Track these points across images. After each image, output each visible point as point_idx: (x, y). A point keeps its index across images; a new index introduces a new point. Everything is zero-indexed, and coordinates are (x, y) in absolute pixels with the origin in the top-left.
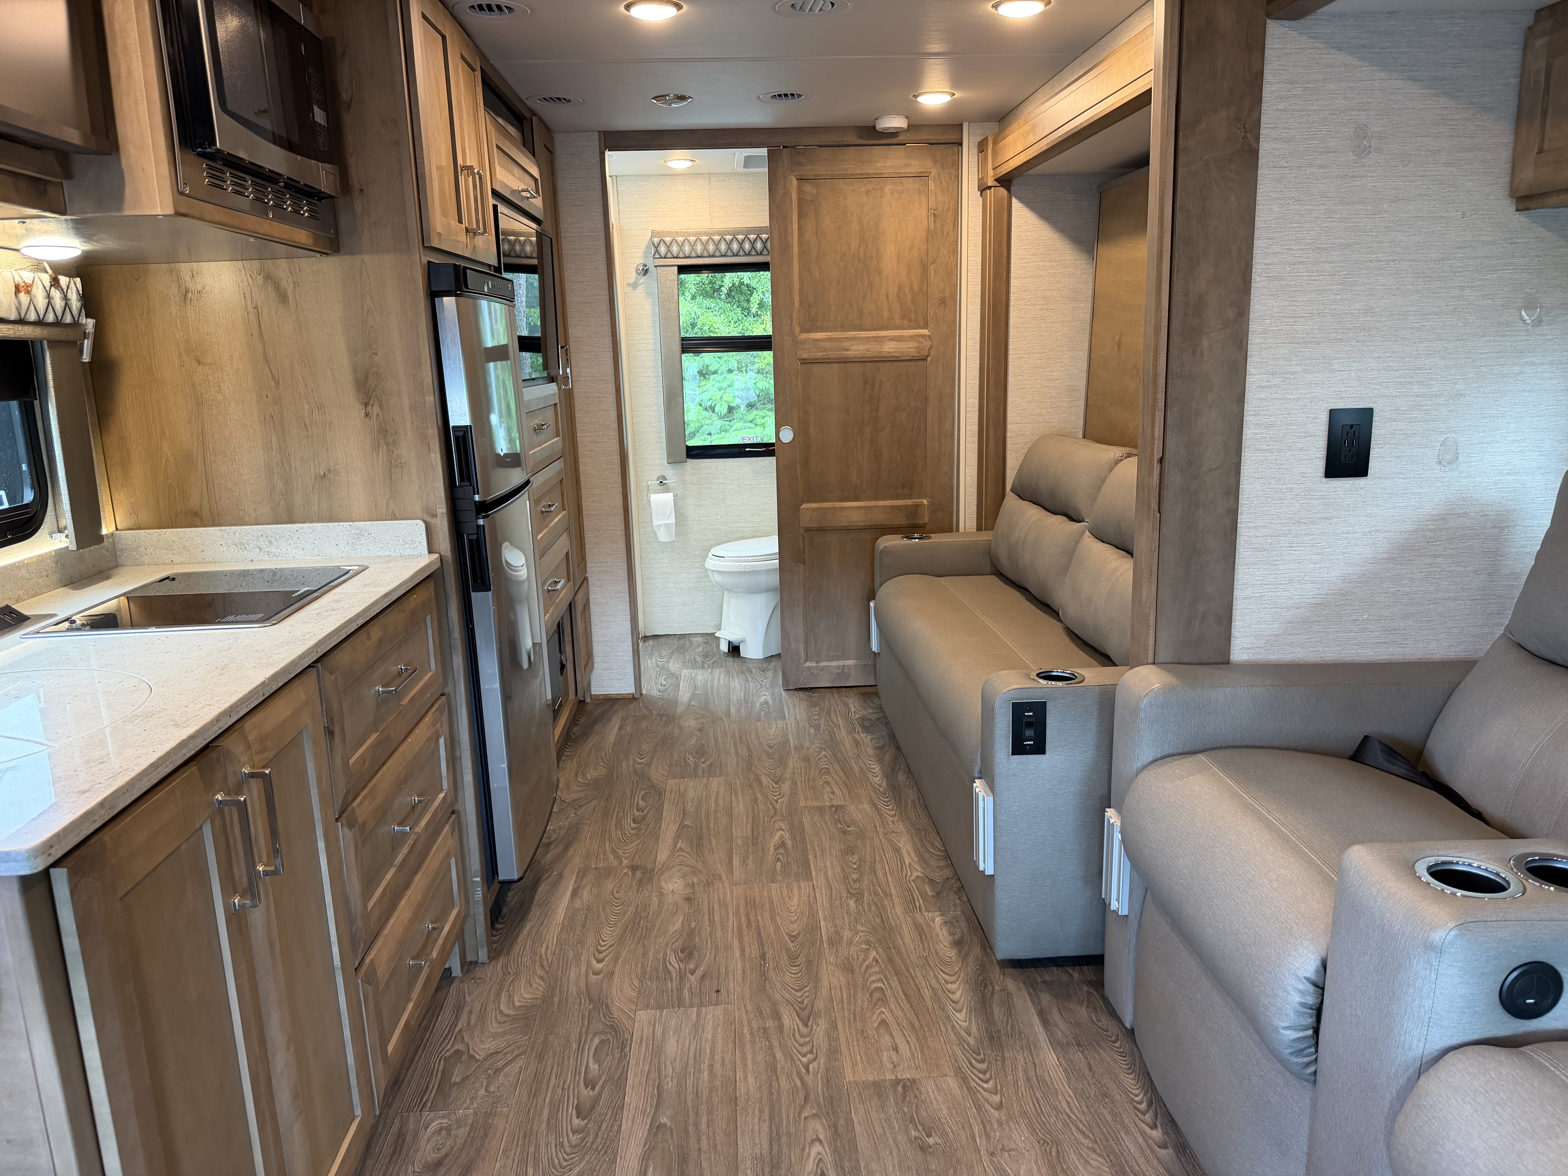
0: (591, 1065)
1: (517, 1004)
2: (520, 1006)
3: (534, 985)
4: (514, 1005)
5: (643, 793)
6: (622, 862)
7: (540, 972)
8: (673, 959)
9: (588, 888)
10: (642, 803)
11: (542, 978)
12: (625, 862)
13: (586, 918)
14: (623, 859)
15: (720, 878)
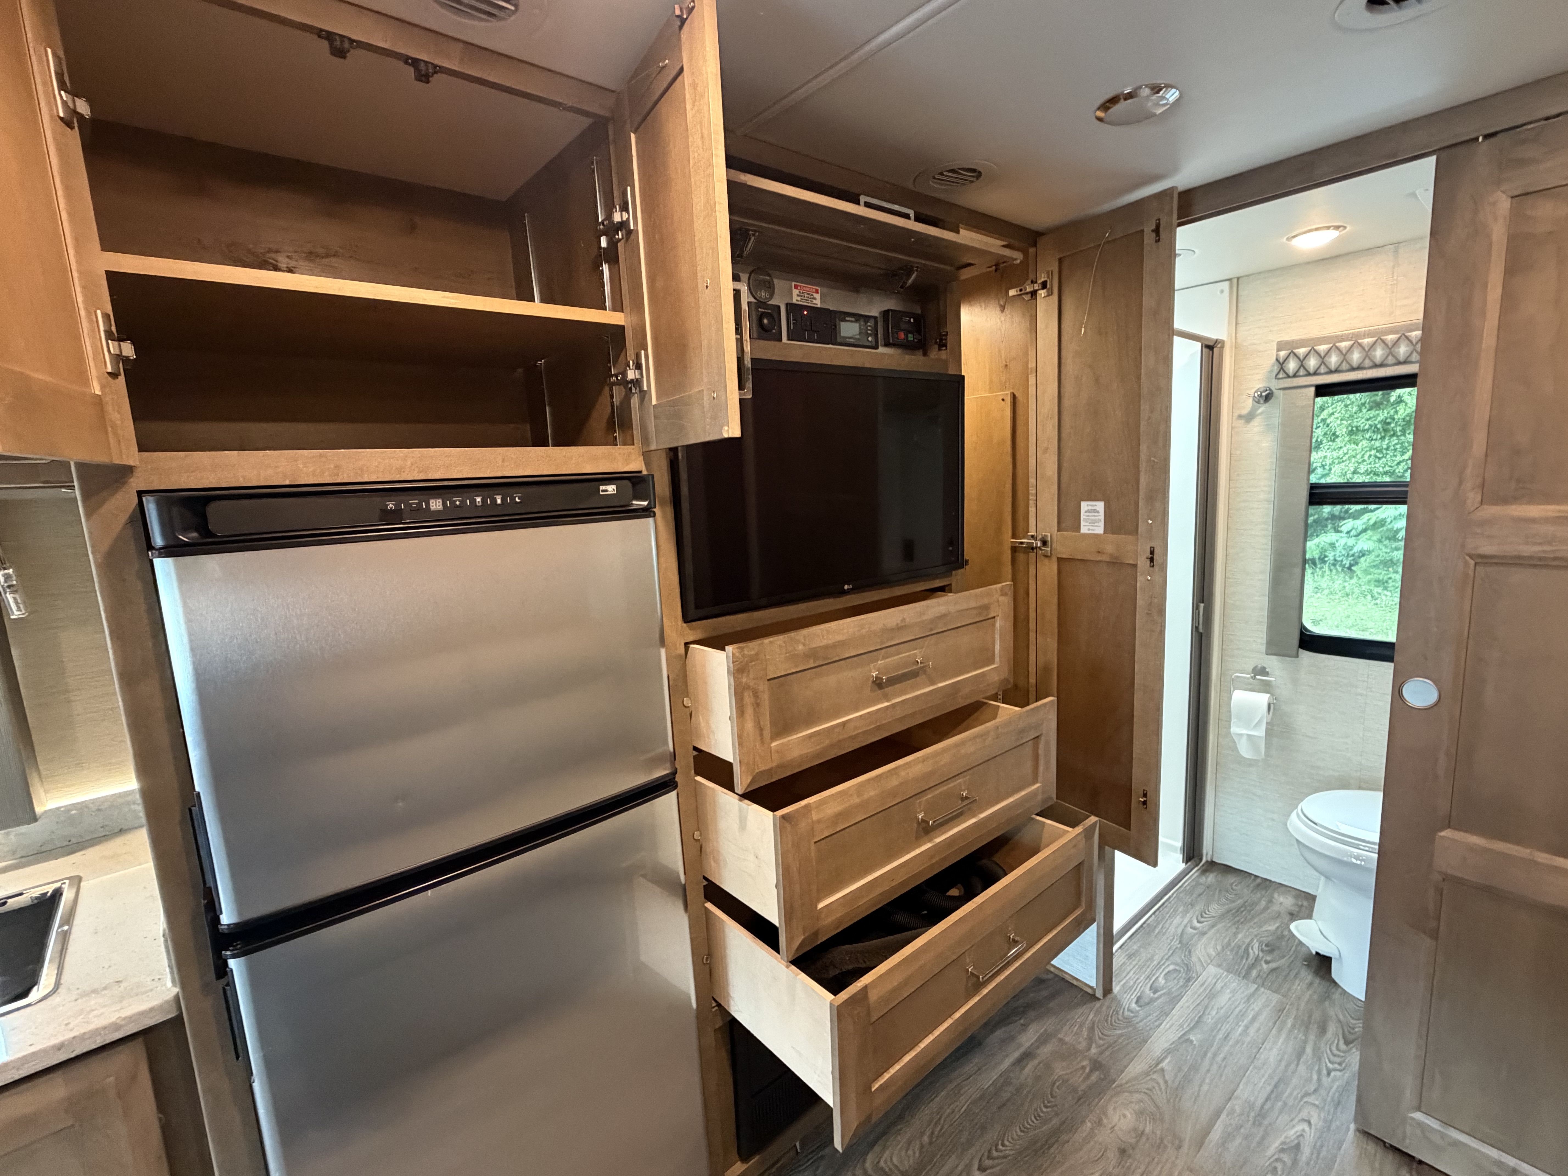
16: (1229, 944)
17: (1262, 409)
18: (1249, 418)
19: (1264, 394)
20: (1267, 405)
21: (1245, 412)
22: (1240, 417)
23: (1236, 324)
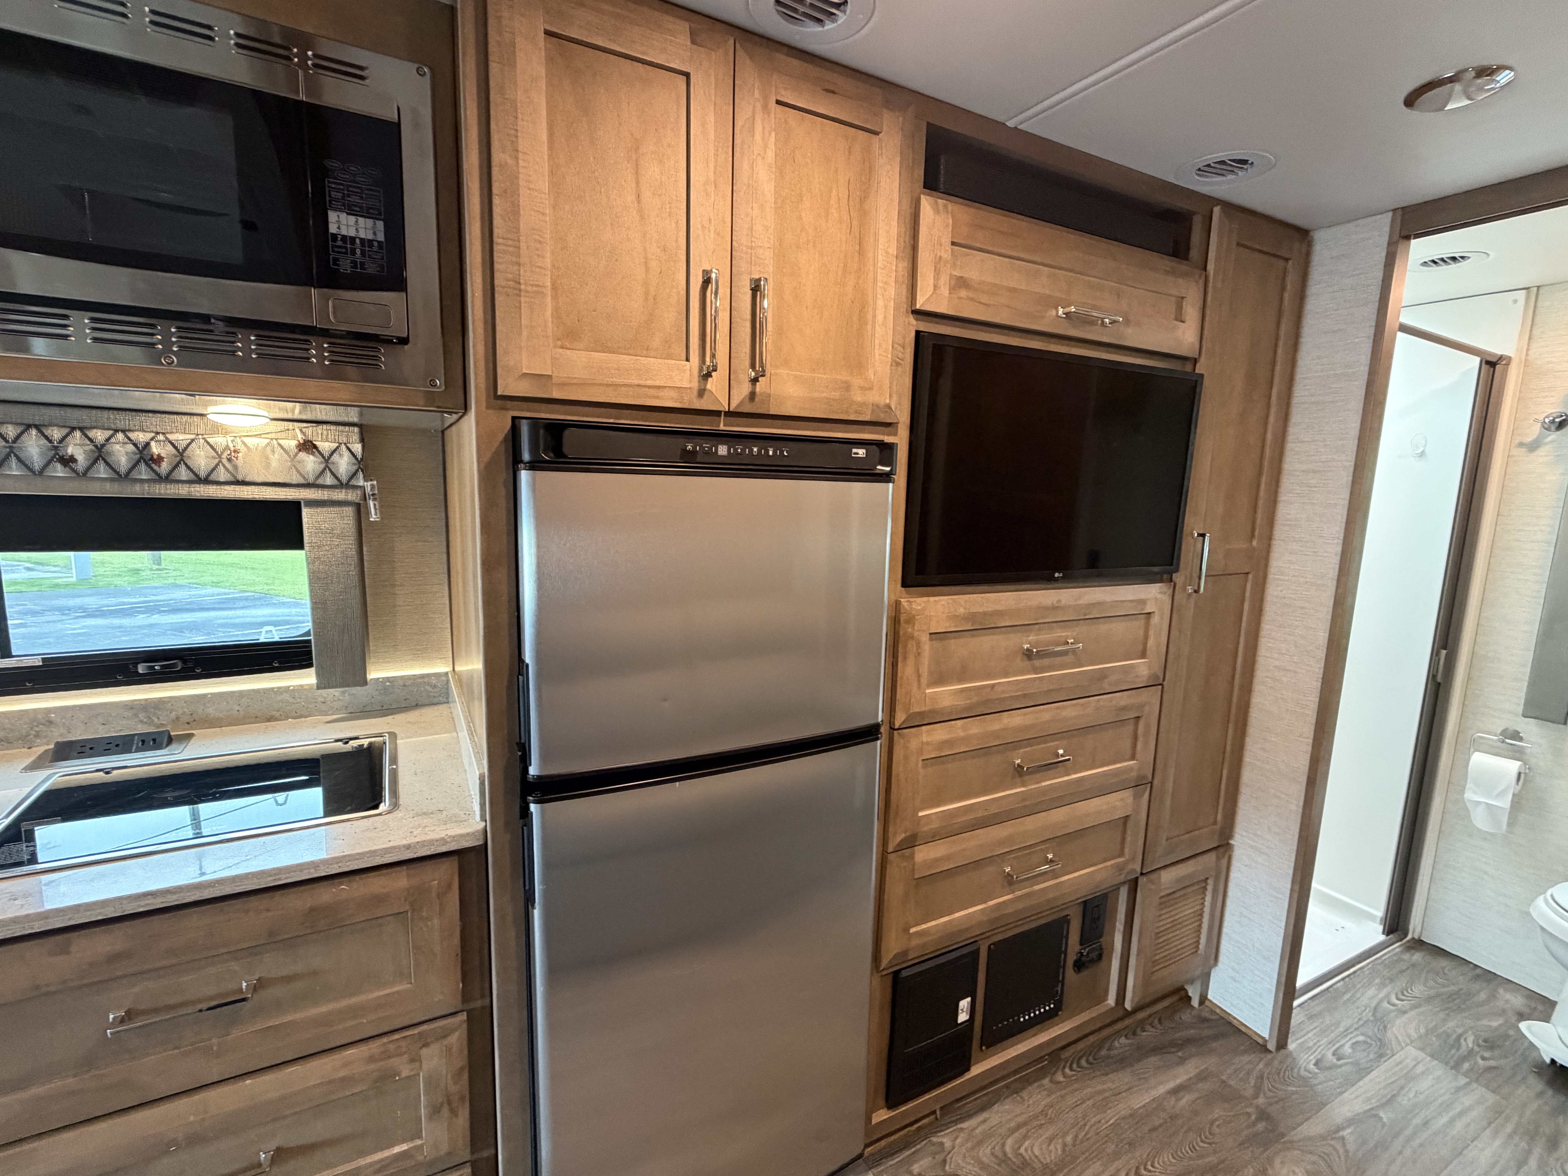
16: (1435, 1028)
17: (1553, 436)
18: (1533, 447)
19: (1558, 420)
20: (1558, 433)
21: (1528, 439)
22: (1521, 445)
23: (1530, 339)
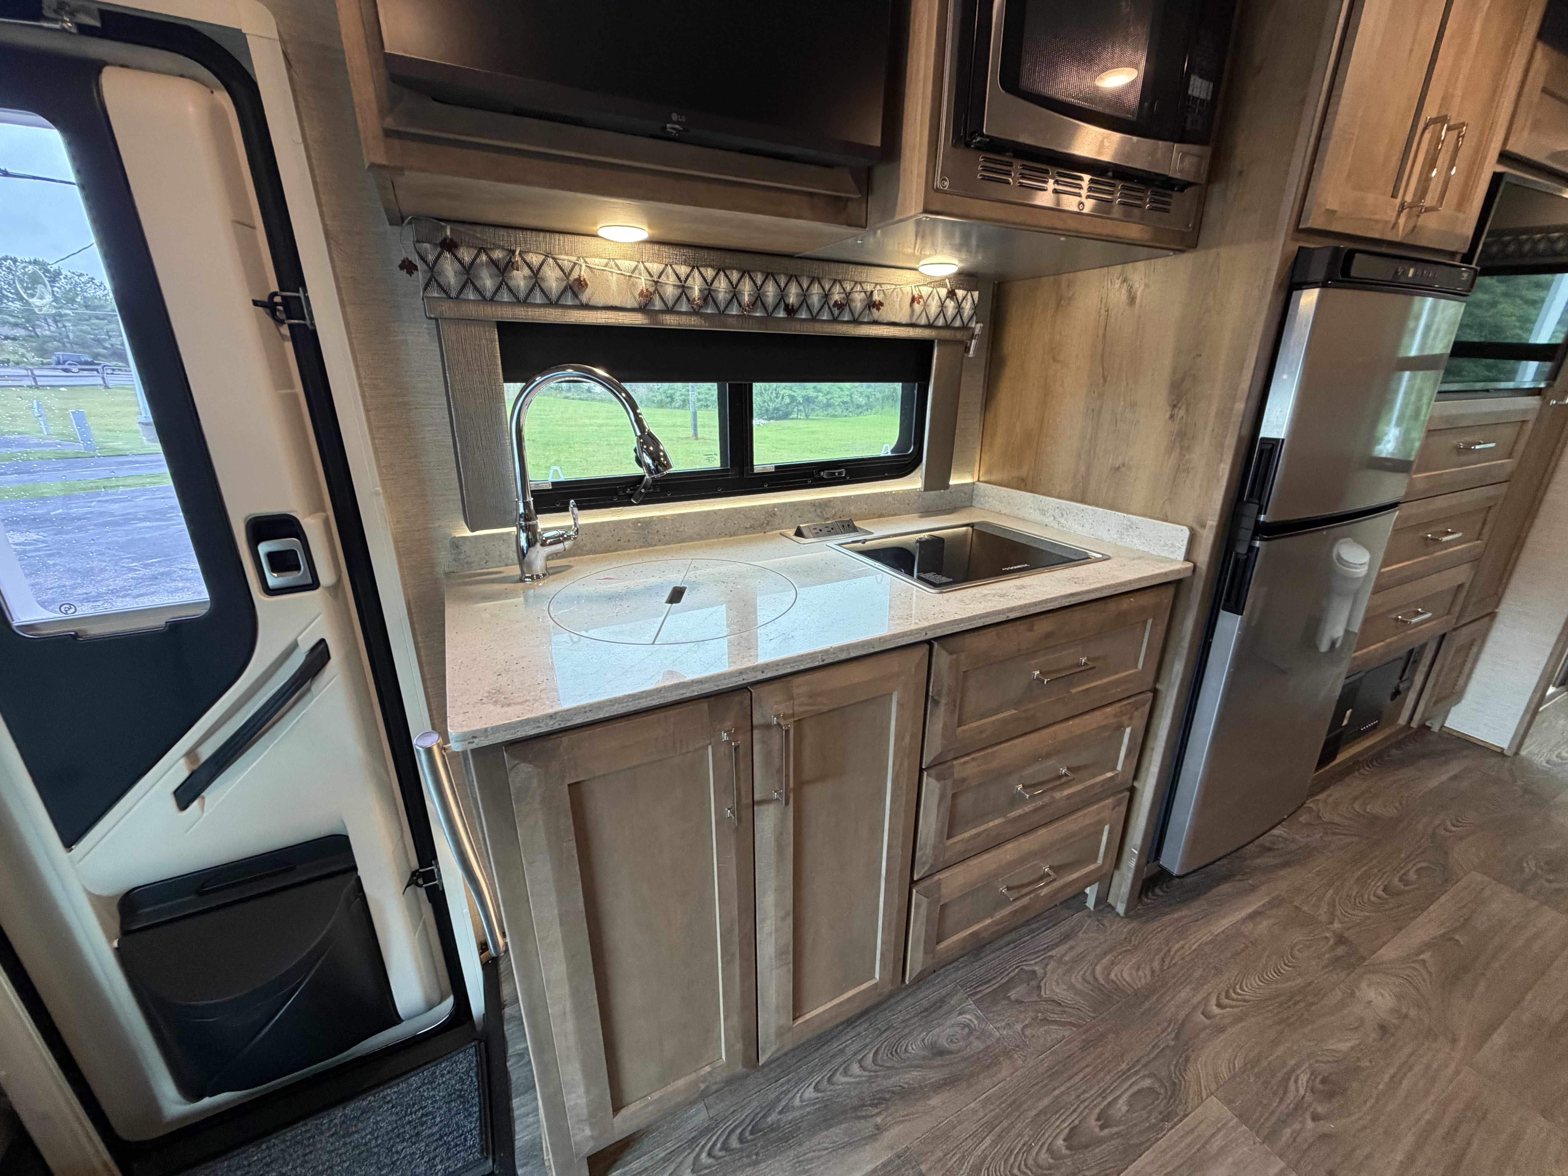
0: (1121, 1101)
1: (1112, 976)
2: (1113, 981)
3: (1140, 973)
4: (1109, 974)
5: (1424, 864)
6: (1332, 923)
7: (1156, 965)
8: (1304, 1078)
9: (1271, 921)
10: (1412, 876)
11: (1153, 972)
12: (1336, 925)
13: (1243, 950)
14: (1336, 920)
15: (1454, 1041)
